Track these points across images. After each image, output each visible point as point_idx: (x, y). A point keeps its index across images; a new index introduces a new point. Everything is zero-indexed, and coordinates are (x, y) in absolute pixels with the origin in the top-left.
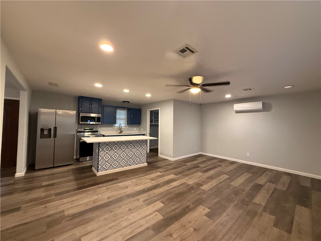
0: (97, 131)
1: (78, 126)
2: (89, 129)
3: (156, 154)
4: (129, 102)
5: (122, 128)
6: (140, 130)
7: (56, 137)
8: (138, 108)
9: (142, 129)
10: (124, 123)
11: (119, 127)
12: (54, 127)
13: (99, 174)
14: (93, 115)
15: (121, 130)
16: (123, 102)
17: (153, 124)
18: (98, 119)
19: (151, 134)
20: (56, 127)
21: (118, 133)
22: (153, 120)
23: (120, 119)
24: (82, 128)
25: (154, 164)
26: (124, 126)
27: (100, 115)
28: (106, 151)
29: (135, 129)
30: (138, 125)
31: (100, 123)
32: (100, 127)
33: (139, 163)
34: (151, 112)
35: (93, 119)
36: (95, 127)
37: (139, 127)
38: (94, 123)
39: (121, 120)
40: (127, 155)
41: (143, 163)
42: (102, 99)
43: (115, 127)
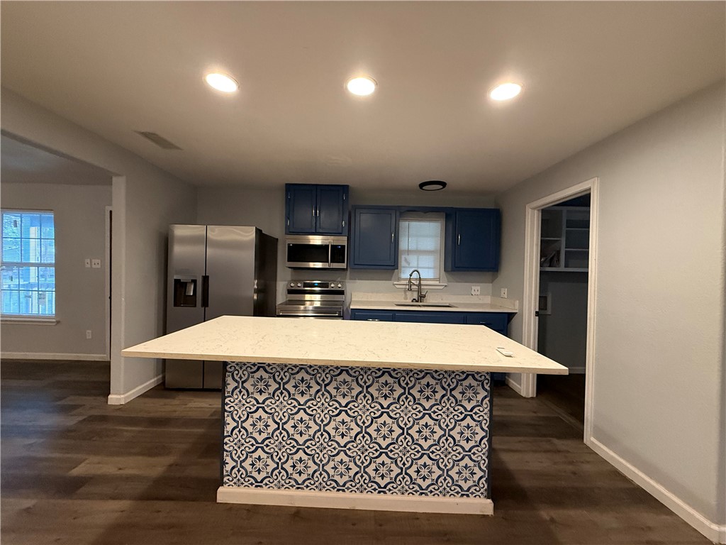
0: (342, 293)
2: (319, 285)
4: (443, 184)
5: (422, 282)
6: (496, 294)
7: (207, 306)
9: (504, 292)
10: (432, 266)
11: (410, 281)
12: (203, 276)
13: (228, 494)
14: (316, 240)
15: (419, 291)
16: (422, 185)
17: (562, 268)
18: (338, 254)
21: (409, 301)
22: (558, 253)
23: (419, 252)
24: (300, 281)
26: (431, 276)
27: (342, 241)
28: (257, 396)
29: (476, 288)
30: (489, 275)
31: (344, 266)
32: (351, 279)
35: (318, 254)
36: (339, 279)
37: (492, 282)
38: (326, 265)
39: (421, 257)
41: (465, 493)
42: (348, 186)
43: (399, 279)
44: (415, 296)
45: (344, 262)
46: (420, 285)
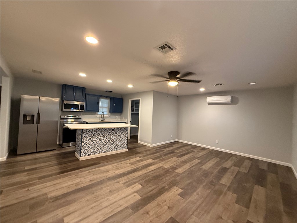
0: (81, 119)
1: (61, 113)
2: (73, 117)
3: (136, 141)
4: (112, 92)
5: (104, 115)
6: (121, 118)
7: (39, 123)
8: (121, 98)
9: (123, 118)
10: (106, 111)
11: (102, 115)
12: (37, 114)
13: (82, 159)
14: (76, 103)
15: (103, 118)
16: (106, 91)
17: (134, 113)
18: (82, 107)
19: (131, 122)
20: (40, 114)
21: (100, 120)
22: (134, 109)
23: (103, 107)
24: (65, 115)
25: (134, 149)
26: (106, 114)
27: (84, 103)
28: (89, 137)
29: (117, 117)
30: (119, 114)
31: (84, 111)
32: (83, 115)
33: (120, 149)
34: (133, 102)
35: (76, 107)
36: (79, 115)
37: (120, 115)
38: (78, 110)
39: (103, 109)
40: (109, 141)
41: (124, 149)
42: (85, 88)
43: (98, 115)
44: (102, 119)
45: (84, 110)
46: (104, 116)
